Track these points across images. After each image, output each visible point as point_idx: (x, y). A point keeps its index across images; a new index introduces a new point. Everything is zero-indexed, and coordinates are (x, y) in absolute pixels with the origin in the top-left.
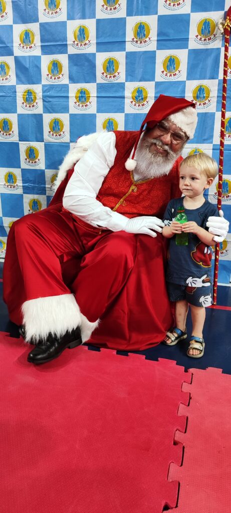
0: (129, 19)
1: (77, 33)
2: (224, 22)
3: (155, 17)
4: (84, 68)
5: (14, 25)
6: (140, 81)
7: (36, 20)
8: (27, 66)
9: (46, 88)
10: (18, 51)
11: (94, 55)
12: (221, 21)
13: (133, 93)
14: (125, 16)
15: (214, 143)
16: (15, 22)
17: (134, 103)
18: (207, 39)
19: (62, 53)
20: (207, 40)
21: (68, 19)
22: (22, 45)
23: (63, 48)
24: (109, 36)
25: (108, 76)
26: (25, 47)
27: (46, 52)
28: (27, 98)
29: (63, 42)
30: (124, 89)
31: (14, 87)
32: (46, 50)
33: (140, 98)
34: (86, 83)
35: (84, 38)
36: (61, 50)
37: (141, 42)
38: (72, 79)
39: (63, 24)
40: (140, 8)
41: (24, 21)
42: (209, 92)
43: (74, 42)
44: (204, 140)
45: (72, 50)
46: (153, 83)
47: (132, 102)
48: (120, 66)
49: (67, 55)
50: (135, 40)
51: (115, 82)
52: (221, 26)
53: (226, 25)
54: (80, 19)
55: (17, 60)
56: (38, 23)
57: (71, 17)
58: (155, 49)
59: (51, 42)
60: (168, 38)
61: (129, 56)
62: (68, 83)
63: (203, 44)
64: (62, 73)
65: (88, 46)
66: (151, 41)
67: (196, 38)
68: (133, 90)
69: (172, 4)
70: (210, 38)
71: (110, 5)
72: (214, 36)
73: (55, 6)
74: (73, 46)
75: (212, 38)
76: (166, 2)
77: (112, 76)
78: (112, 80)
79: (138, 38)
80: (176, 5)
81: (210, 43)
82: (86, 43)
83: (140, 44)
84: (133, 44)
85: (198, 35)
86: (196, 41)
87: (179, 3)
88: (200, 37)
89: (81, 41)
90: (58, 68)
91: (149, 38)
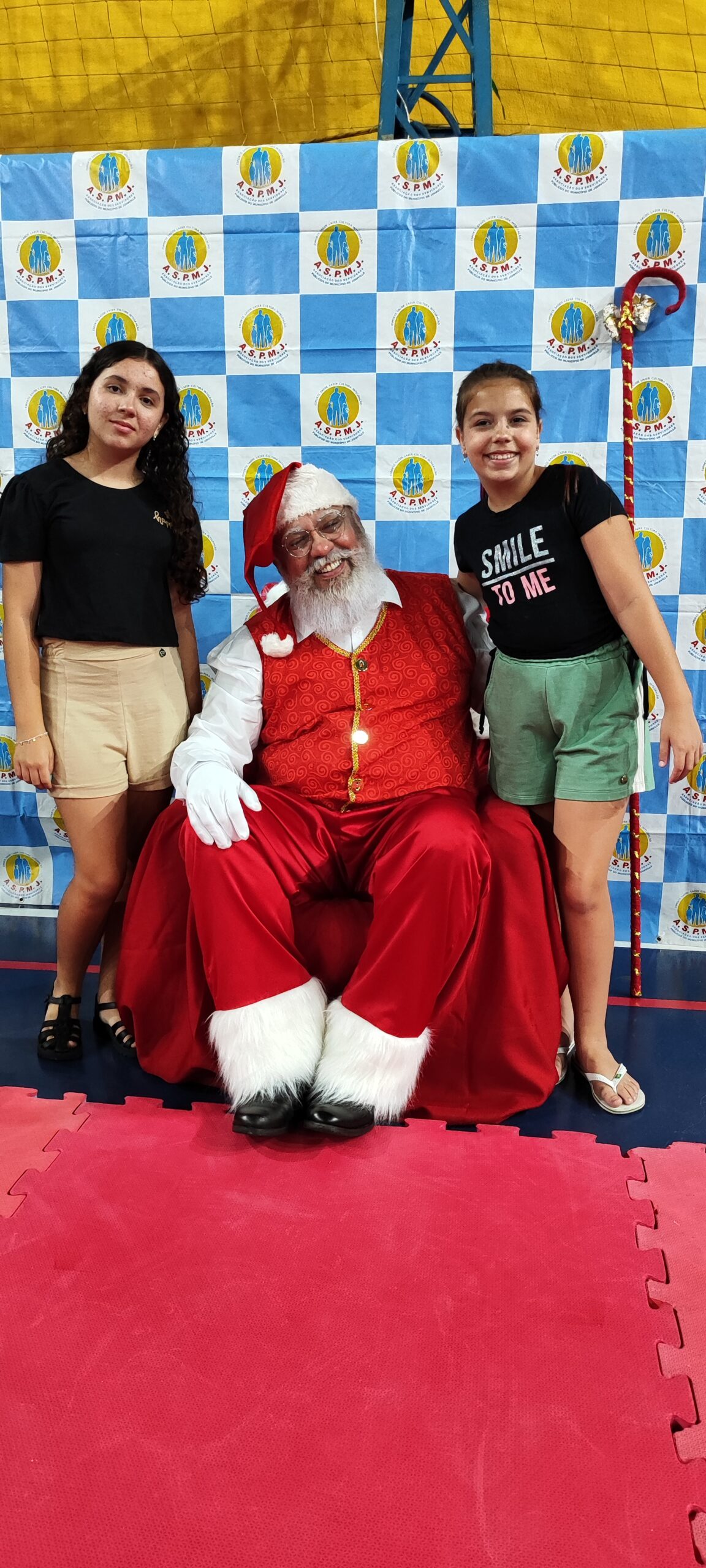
0: (383, 298)
1: (252, 326)
2: (617, 312)
3: (450, 295)
4: (269, 409)
5: (81, 301)
6: (412, 444)
7: (144, 292)
11: (296, 378)
12: (611, 311)
14: (374, 290)
16: (83, 294)
18: (576, 348)
19: (210, 372)
20: (576, 350)
21: (226, 293)
23: (213, 360)
24: (333, 335)
25: (333, 431)
29: (212, 347)
30: (374, 462)
34: (274, 446)
35: (270, 338)
36: (208, 367)
37: (414, 353)
38: (237, 436)
39: (216, 305)
40: (410, 272)
41: (110, 291)
43: (243, 346)
45: (236, 366)
48: (362, 407)
50: (400, 346)
51: (352, 444)
52: (611, 322)
53: (623, 319)
54: (257, 293)
56: (148, 299)
57: (234, 286)
58: (451, 370)
59: (182, 344)
60: (481, 344)
61: (385, 383)
62: (226, 445)
63: (567, 359)
64: (210, 420)
65: (280, 358)
66: (439, 351)
67: (549, 346)
68: (396, 465)
69: (489, 267)
70: (584, 346)
71: (337, 264)
72: (592, 342)
73: (193, 259)
74: (241, 356)
75: (586, 347)
76: (474, 263)
77: (342, 430)
78: (343, 441)
79: (408, 342)
80: (499, 270)
81: (584, 357)
82: (274, 351)
83: (412, 355)
84: (394, 355)
85: (553, 340)
86: (551, 354)
87: (507, 265)
88: (560, 344)
89: (260, 344)
90: (198, 408)
91: (434, 342)
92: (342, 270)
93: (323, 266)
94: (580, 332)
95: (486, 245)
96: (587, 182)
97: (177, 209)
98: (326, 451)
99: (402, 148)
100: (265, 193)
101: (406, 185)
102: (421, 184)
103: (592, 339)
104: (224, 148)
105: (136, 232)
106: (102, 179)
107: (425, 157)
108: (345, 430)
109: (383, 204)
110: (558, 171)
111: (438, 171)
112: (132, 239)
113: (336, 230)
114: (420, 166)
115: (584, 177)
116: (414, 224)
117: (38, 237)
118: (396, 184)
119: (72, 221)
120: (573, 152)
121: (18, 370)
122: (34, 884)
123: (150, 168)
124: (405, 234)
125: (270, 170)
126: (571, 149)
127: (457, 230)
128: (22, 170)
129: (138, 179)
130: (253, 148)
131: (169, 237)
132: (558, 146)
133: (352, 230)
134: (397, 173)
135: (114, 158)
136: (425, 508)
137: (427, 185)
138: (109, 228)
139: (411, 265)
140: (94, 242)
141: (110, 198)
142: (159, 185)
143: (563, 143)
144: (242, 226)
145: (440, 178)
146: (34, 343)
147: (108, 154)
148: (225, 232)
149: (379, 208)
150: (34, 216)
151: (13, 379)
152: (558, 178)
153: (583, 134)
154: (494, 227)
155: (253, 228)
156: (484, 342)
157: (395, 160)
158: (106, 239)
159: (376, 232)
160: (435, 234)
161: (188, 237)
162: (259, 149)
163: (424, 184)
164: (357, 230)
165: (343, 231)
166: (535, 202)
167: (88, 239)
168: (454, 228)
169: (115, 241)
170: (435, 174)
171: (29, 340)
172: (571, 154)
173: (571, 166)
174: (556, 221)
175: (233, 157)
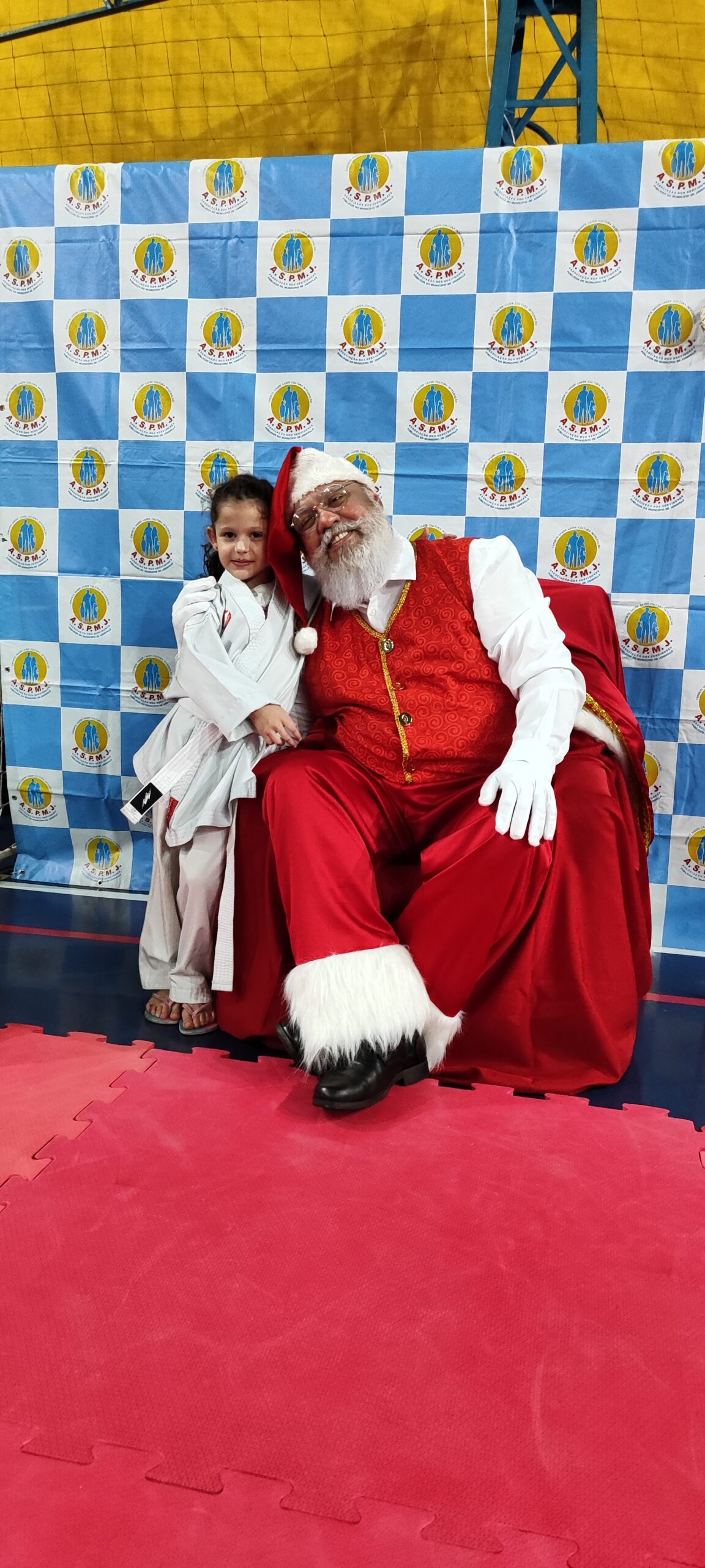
0: (483, 299)
1: (353, 324)
3: (549, 296)
4: (366, 405)
5: (190, 301)
6: (505, 441)
7: (251, 292)
8: (220, 397)
9: (263, 451)
10: (197, 362)
11: (394, 376)
13: (489, 468)
14: (473, 291)
15: (692, 593)
16: (193, 294)
17: (490, 492)
18: (673, 349)
19: (311, 369)
20: (673, 352)
21: (330, 294)
22: (208, 347)
23: (314, 358)
24: (432, 334)
25: (427, 427)
26: (216, 353)
27: (267, 366)
28: (212, 472)
29: (315, 344)
30: (467, 459)
31: (181, 445)
32: (268, 360)
33: (507, 481)
35: (370, 337)
36: (309, 364)
37: (511, 352)
38: (334, 431)
39: (321, 303)
40: (510, 274)
41: (219, 292)
42: (678, 470)
43: (343, 345)
44: (668, 585)
45: (336, 364)
46: (540, 447)
47: (485, 490)
48: (457, 405)
49: (322, 375)
50: (497, 345)
51: (445, 441)
54: (360, 294)
55: (194, 383)
56: (255, 299)
57: (338, 287)
58: (547, 369)
59: (285, 342)
60: (578, 345)
61: (481, 382)
62: (323, 441)
63: (663, 360)
64: (308, 416)
65: (379, 357)
66: (536, 351)
67: (646, 348)
68: (489, 462)
69: (589, 269)
70: (681, 348)
71: (438, 266)
72: (689, 344)
73: (300, 260)
74: (341, 353)
75: (683, 349)
76: (574, 265)
77: (436, 427)
78: (437, 438)
79: (505, 342)
80: (599, 272)
81: (681, 359)
82: (373, 349)
83: (509, 355)
84: (491, 354)
85: (650, 341)
86: (647, 354)
87: (606, 268)
88: (656, 345)
89: (361, 343)
90: (297, 404)
91: (531, 343)
92: (443, 272)
93: (425, 268)
94: (678, 334)
95: (587, 248)
96: (690, 187)
97: (285, 213)
98: (417, 447)
99: (507, 155)
100: (372, 198)
101: (509, 190)
102: (524, 188)
103: (689, 341)
104: (335, 156)
105: (248, 234)
106: (218, 184)
107: (530, 163)
108: (439, 427)
109: (486, 208)
110: (661, 176)
111: (541, 177)
112: (242, 242)
113: (440, 231)
114: (525, 171)
115: (686, 182)
116: (516, 228)
117: (153, 240)
118: (500, 189)
119: (186, 225)
120: (677, 157)
121: (128, 365)
122: (113, 869)
123: (263, 175)
124: (507, 237)
125: (377, 176)
126: (675, 155)
127: (558, 234)
128: (143, 177)
129: (251, 186)
130: (362, 156)
131: (278, 240)
132: (662, 152)
133: (454, 233)
134: (502, 178)
135: (229, 165)
136: (515, 505)
137: (530, 190)
138: (221, 233)
139: (511, 266)
140: (206, 245)
141: (223, 203)
142: (270, 191)
143: (666, 149)
144: (348, 229)
145: (543, 183)
146: (142, 340)
147: (224, 162)
148: (332, 235)
149: (482, 212)
150: (151, 220)
151: (122, 374)
152: (660, 183)
153: (687, 141)
154: (595, 231)
155: (359, 231)
156: (582, 343)
157: (500, 166)
158: (217, 242)
159: (478, 235)
160: (536, 238)
161: (295, 240)
162: (368, 156)
163: (528, 189)
164: (460, 233)
165: (446, 235)
166: (637, 206)
167: (202, 242)
168: (555, 231)
169: (226, 244)
170: (538, 179)
171: (140, 337)
172: (675, 159)
173: (674, 171)
174: (656, 224)
175: (343, 164)
